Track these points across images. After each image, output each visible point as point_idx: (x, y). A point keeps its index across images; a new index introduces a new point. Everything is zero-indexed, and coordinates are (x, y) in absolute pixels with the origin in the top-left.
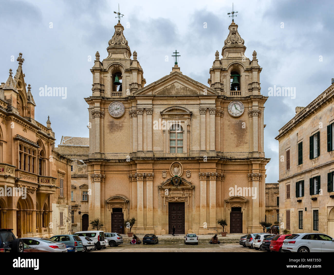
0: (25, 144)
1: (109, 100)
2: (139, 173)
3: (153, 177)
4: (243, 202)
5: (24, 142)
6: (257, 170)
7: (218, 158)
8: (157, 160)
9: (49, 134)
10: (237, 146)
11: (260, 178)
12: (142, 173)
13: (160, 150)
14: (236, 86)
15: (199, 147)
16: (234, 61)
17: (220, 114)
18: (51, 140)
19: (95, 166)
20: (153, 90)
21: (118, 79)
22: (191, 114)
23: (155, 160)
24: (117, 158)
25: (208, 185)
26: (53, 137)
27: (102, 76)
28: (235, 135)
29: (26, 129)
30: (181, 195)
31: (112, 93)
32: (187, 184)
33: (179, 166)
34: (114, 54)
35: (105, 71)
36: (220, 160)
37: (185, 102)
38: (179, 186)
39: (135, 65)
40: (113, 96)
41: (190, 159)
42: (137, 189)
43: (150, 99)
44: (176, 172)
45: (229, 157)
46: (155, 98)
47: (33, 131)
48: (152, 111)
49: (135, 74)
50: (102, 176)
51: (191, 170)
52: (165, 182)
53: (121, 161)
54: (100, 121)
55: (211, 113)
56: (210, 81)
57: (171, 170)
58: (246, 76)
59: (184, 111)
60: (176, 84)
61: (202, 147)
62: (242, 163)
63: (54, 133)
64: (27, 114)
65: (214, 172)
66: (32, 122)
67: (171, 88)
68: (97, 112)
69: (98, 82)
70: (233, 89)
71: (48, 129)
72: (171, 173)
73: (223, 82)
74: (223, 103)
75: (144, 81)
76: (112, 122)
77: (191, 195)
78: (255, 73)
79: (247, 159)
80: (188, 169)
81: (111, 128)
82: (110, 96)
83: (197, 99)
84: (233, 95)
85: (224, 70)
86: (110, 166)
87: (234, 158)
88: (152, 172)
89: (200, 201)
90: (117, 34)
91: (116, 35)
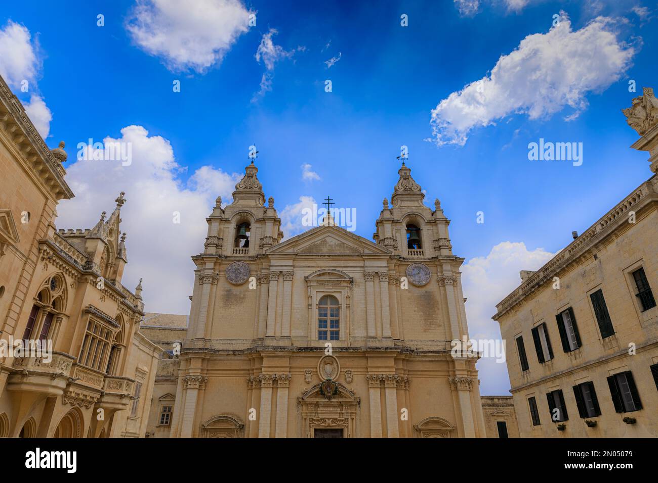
0: (98, 320)
1: (228, 259)
2: (266, 373)
3: (290, 381)
4: (447, 430)
5: (97, 317)
6: (463, 370)
7: (397, 349)
8: (297, 352)
9: (136, 306)
10: (425, 331)
11: (471, 386)
12: (271, 373)
13: (302, 334)
14: (415, 242)
15: (364, 331)
16: (409, 211)
17: (394, 281)
18: (137, 315)
19: (192, 361)
20: (294, 246)
21: (244, 231)
22: (351, 281)
23: (294, 352)
24: (231, 348)
25: (383, 396)
26: (141, 310)
27: (222, 226)
28: (420, 313)
29: (106, 296)
30: (336, 416)
31: (234, 251)
32: (347, 395)
33: (333, 362)
34: (241, 199)
35: (227, 221)
36: (400, 353)
37: (342, 263)
38: (334, 398)
39: (270, 213)
40: (235, 254)
41: (352, 351)
42: (261, 404)
43: (291, 259)
44: (328, 373)
45: (413, 348)
46: (297, 257)
47: (114, 300)
48: (292, 275)
49: (269, 225)
50: (203, 378)
51: (352, 370)
52: (309, 390)
53: (237, 353)
54: (211, 289)
55: (381, 280)
56: (376, 236)
57: (319, 368)
58: (428, 230)
59: (341, 276)
60: (328, 239)
61: (369, 331)
62: (437, 359)
63: (143, 305)
64: (111, 274)
65: (391, 373)
66: (117, 287)
67: (321, 244)
68: (208, 277)
69: (215, 234)
70: (410, 246)
71: (137, 298)
72: (319, 374)
73: (396, 237)
74: (398, 266)
75: (281, 235)
76: (229, 291)
77: (354, 414)
78: (441, 227)
79: (444, 352)
80: (348, 368)
81: (226, 300)
82: (229, 254)
83: (360, 260)
84: (412, 255)
85: (396, 222)
86: (217, 362)
87: (422, 350)
88: (288, 373)
89: (370, 427)
90: (248, 177)
91: (246, 177)
